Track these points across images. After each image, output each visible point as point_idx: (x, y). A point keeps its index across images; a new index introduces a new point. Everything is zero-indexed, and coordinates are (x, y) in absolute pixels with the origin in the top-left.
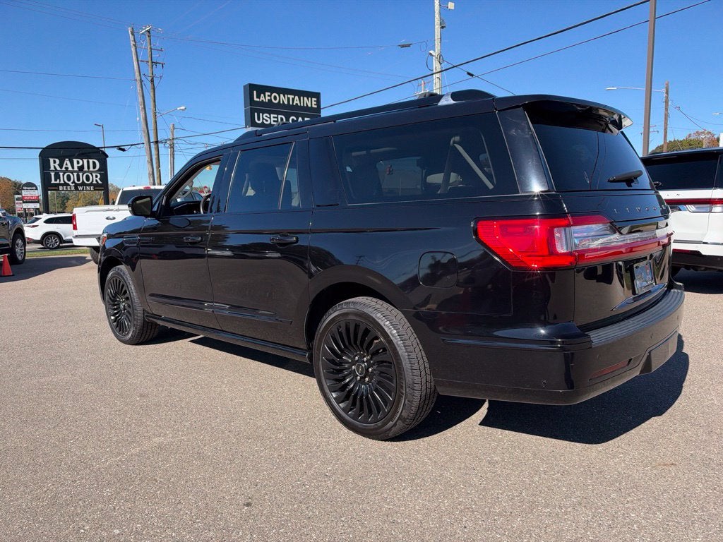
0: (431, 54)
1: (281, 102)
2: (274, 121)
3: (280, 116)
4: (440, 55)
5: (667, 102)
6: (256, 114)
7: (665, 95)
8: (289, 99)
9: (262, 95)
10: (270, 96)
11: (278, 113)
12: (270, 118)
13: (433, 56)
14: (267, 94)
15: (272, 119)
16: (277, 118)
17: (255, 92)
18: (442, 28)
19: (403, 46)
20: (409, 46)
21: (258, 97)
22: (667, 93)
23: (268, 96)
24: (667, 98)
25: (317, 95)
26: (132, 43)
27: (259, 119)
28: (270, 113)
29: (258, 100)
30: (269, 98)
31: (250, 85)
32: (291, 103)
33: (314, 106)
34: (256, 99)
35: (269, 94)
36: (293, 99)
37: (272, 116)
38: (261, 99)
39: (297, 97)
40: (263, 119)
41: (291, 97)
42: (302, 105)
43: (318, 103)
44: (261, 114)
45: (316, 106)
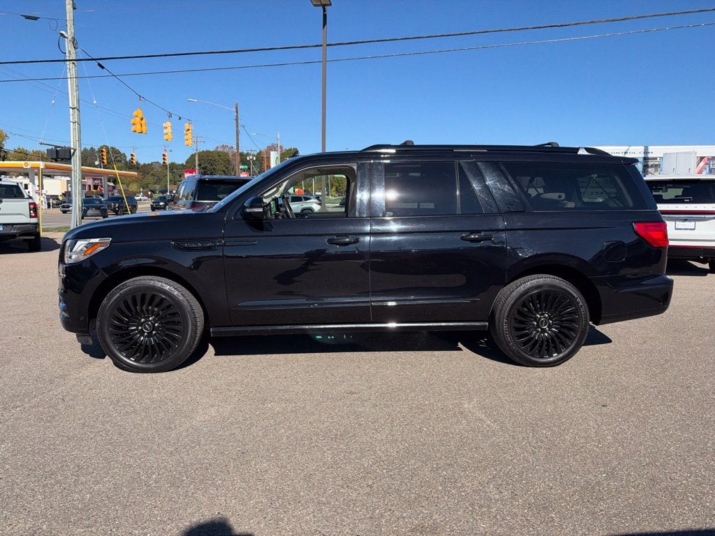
0: (62, 35)
4: (74, 39)
5: (237, 120)
7: (236, 114)
13: (65, 37)
18: (74, 8)
19: (28, 18)
20: (36, 19)
22: (237, 112)
24: (237, 116)
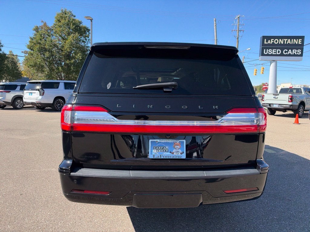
1: (280, 43)
2: (274, 53)
3: (278, 50)
6: (265, 50)
8: (284, 41)
9: (269, 41)
10: (274, 41)
11: (277, 48)
12: (272, 51)
14: (272, 40)
15: (273, 52)
16: (276, 51)
17: (265, 40)
21: (267, 41)
23: (273, 41)
25: (302, 38)
26: (215, 25)
27: (266, 52)
28: (272, 49)
29: (267, 43)
30: (273, 42)
31: (263, 36)
32: (285, 43)
33: (299, 43)
34: (265, 43)
35: (273, 40)
36: (287, 41)
37: (273, 50)
38: (268, 42)
39: (289, 40)
40: (268, 52)
41: (286, 40)
42: (292, 43)
43: (303, 42)
44: (267, 50)
45: (301, 43)
